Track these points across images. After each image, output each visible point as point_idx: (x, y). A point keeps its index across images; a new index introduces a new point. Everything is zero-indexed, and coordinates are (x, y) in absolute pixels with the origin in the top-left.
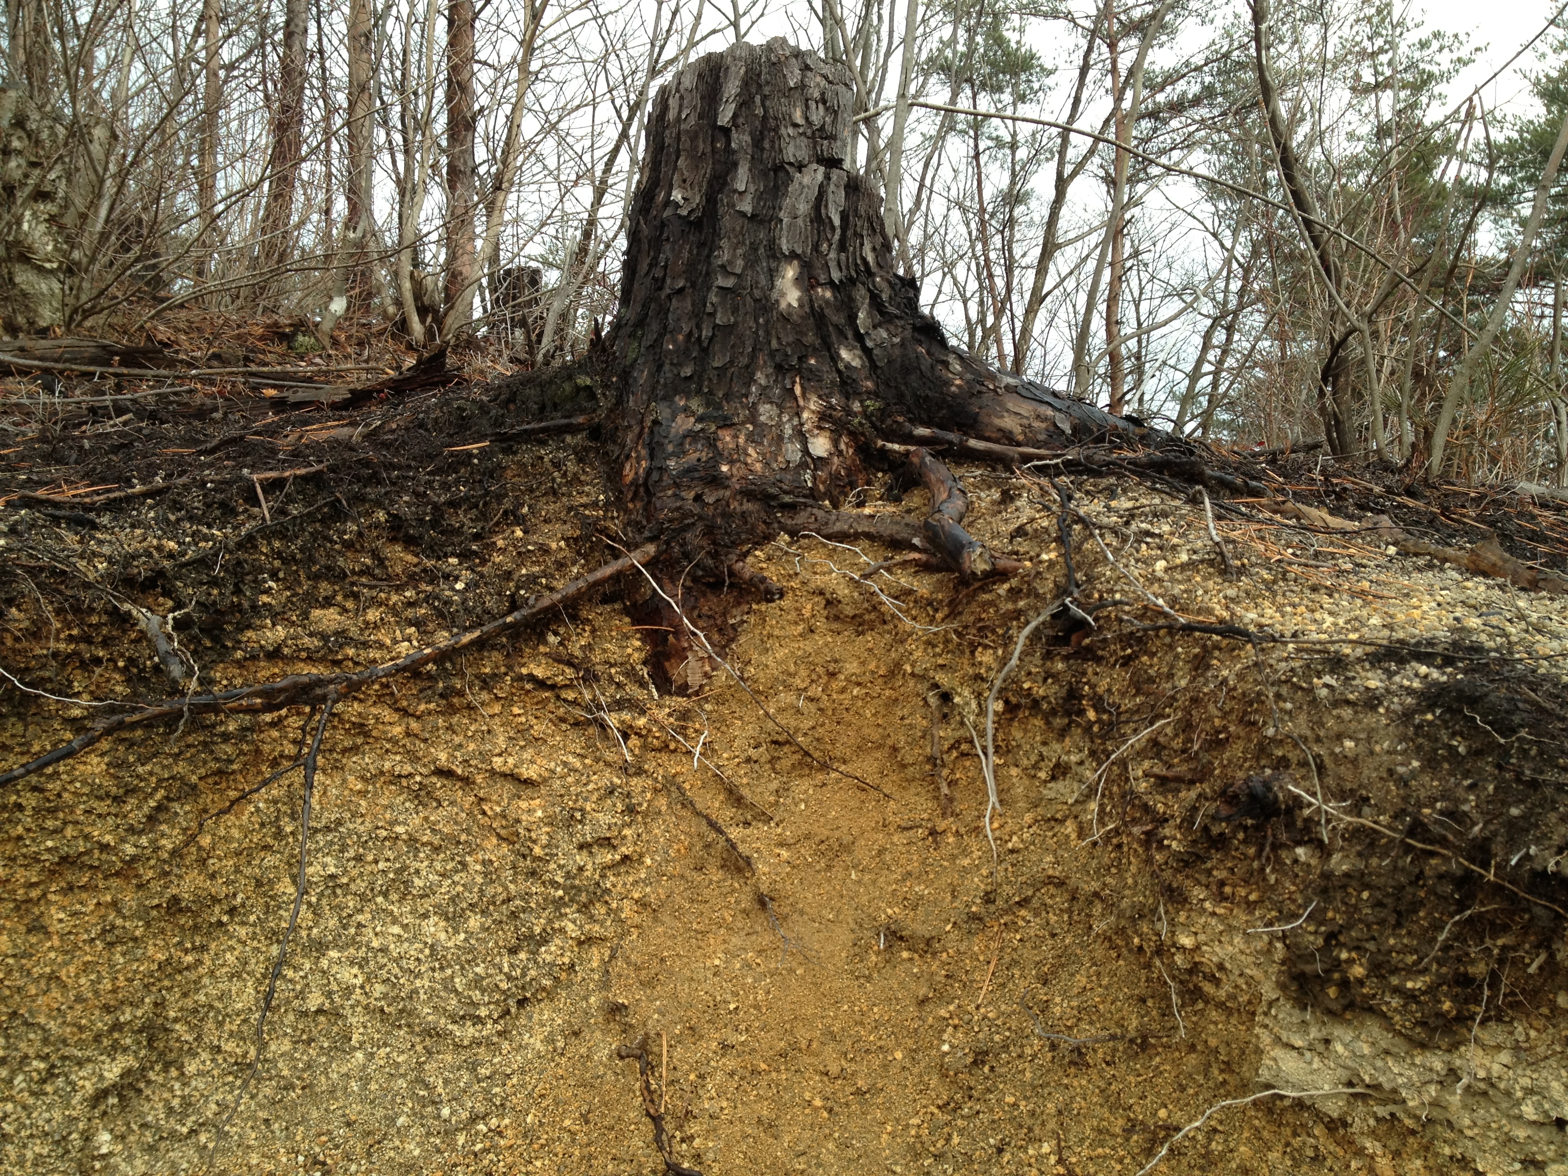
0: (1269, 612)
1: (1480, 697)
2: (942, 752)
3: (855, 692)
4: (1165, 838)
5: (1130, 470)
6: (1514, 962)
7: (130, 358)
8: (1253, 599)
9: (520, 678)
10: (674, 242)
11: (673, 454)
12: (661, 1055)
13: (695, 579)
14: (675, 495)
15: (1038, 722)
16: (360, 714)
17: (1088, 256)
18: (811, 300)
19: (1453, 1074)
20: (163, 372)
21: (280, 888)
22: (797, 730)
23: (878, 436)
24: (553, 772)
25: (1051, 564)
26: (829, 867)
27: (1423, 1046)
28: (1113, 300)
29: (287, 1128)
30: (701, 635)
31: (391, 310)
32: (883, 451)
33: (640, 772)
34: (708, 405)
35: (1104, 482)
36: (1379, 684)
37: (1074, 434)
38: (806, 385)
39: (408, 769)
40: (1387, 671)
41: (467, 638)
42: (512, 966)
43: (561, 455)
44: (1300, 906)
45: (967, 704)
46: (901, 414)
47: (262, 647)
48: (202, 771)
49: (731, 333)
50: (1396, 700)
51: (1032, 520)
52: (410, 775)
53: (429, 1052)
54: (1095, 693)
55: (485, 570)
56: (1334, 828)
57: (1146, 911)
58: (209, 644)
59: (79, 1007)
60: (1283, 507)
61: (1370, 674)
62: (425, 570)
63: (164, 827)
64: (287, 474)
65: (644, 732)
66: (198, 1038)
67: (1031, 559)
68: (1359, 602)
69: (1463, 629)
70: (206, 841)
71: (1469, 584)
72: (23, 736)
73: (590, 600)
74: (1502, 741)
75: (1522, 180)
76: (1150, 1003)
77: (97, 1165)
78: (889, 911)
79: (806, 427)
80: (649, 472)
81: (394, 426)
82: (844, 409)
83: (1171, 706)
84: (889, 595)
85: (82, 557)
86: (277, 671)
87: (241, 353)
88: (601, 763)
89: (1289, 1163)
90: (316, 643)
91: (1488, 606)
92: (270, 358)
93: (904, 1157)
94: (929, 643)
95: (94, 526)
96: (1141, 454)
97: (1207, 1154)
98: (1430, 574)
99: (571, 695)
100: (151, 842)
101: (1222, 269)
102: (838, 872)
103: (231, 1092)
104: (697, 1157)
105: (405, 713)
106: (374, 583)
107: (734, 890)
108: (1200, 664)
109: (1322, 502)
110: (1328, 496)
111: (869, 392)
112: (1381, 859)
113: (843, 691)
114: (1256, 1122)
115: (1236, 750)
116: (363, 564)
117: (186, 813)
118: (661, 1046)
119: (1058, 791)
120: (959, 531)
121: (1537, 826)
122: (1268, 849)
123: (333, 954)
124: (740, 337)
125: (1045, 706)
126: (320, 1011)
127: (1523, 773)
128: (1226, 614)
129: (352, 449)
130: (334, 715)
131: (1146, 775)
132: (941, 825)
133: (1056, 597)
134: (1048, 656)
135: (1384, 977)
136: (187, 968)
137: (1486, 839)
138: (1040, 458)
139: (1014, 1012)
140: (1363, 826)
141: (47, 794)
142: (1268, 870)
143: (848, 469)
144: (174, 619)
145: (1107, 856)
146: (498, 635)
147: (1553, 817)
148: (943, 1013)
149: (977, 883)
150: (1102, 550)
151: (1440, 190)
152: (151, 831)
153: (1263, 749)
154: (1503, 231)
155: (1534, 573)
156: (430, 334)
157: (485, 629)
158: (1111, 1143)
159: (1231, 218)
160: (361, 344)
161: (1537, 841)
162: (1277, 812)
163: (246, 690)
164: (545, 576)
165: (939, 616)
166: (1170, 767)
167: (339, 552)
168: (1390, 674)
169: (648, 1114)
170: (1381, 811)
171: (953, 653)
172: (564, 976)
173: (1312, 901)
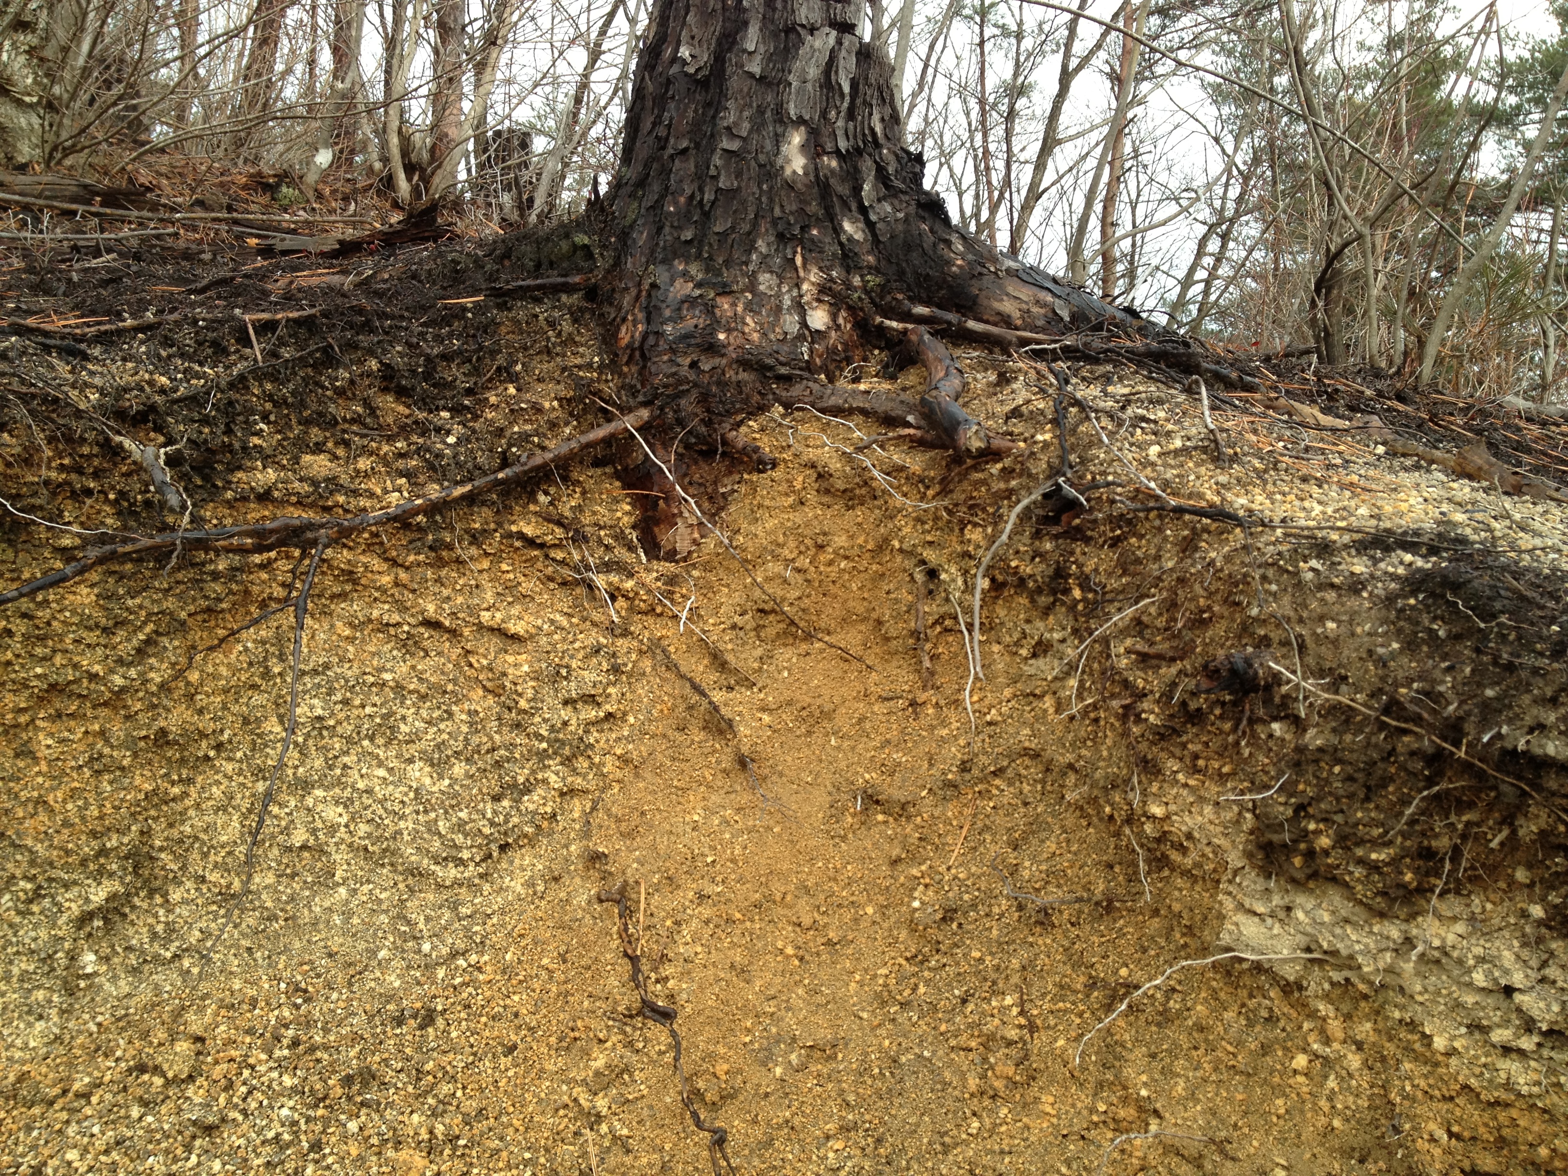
0: (1259, 499)
1: (1464, 583)
2: (925, 627)
3: (842, 565)
4: (1143, 711)
5: (1128, 359)
6: (1476, 838)
7: (111, 198)
8: (1244, 486)
9: (510, 535)
10: (680, 101)
11: (670, 319)
12: (639, 902)
13: (687, 446)
14: (671, 360)
15: (1023, 600)
16: (349, 561)
17: (1087, 154)
18: (816, 169)
19: (1409, 942)
20: (145, 213)
21: (267, 726)
22: (783, 599)
23: (877, 313)
24: (540, 629)
25: (1046, 445)
26: (809, 733)
27: (1382, 915)
28: (1109, 201)
29: (269, 957)
30: (692, 501)
31: (378, 165)
32: (881, 328)
33: (626, 633)
34: (707, 270)
35: (1101, 369)
36: (1364, 569)
37: (1072, 321)
38: (807, 255)
39: (396, 618)
40: (1372, 557)
41: (458, 491)
42: (495, 812)
43: (557, 314)
44: (1272, 778)
45: (954, 580)
46: (901, 291)
47: (252, 489)
48: (192, 608)
49: (734, 198)
50: (1380, 585)
51: (1028, 402)
52: (398, 625)
53: (411, 890)
54: (1082, 572)
55: (477, 426)
56: (1311, 704)
57: (1119, 781)
58: (199, 482)
59: (66, 831)
60: (1275, 403)
61: (1355, 560)
62: (416, 422)
63: (153, 661)
64: (279, 316)
65: (631, 595)
66: (183, 868)
67: (1025, 441)
68: (1347, 494)
69: (1449, 522)
70: (194, 676)
71: (1455, 485)
72: (14, 563)
73: (581, 462)
74: (1482, 625)
75: (1529, 101)
76: (1117, 869)
77: (82, 984)
78: (867, 776)
79: (805, 299)
80: (645, 336)
81: (386, 276)
82: (844, 283)
83: (1156, 586)
84: (881, 471)
85: (73, 386)
86: (267, 513)
87: (225, 200)
88: (588, 623)
89: (1244, 1023)
90: (307, 488)
91: (1473, 504)
92: (253, 207)
93: (871, 1004)
94: (919, 520)
95: (85, 357)
96: (1139, 344)
97: (1165, 1012)
98: (1417, 474)
99: (559, 555)
100: (140, 674)
101: (1222, 174)
102: (817, 738)
103: (215, 920)
104: (671, 997)
105: (394, 563)
106: (365, 431)
107: (715, 751)
108: (1188, 546)
109: (1314, 402)
110: (1320, 396)
111: (870, 267)
112: (1355, 735)
113: (830, 563)
114: (1214, 983)
115: (1218, 630)
116: (355, 412)
117: (175, 648)
118: (639, 893)
119: (1038, 668)
120: (956, 408)
121: (1510, 707)
122: (1245, 722)
123: (319, 793)
124: (744, 202)
125: (1031, 584)
126: (304, 847)
127: (1500, 657)
128: (1217, 499)
129: (344, 295)
130: (324, 561)
131: (1128, 651)
132: (922, 697)
133: (1049, 478)
134: (1037, 535)
135: (1349, 849)
136: (173, 800)
137: (1460, 719)
138: (1038, 342)
139: (983, 874)
140: (1340, 703)
141: (37, 621)
142: (1243, 743)
143: (845, 344)
144: (166, 454)
145: (1084, 729)
146: (489, 491)
147: (1526, 699)
148: (915, 872)
149: (954, 752)
150: (1097, 433)
151: (1447, 108)
152: (139, 664)
153: (1245, 629)
154: (1505, 152)
155: (1518, 478)
156: (416, 192)
157: (476, 483)
158: (1072, 998)
159: (1234, 123)
160: (346, 199)
161: (1510, 721)
162: (1255, 688)
163: (237, 529)
164: (537, 435)
165: (930, 493)
166: (1152, 644)
167: (331, 399)
168: (1375, 561)
169: (626, 954)
170: (1358, 690)
171: (942, 529)
172: (545, 824)
173: (1284, 773)
